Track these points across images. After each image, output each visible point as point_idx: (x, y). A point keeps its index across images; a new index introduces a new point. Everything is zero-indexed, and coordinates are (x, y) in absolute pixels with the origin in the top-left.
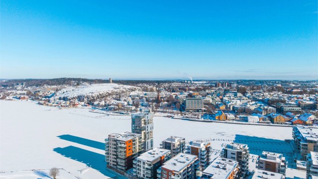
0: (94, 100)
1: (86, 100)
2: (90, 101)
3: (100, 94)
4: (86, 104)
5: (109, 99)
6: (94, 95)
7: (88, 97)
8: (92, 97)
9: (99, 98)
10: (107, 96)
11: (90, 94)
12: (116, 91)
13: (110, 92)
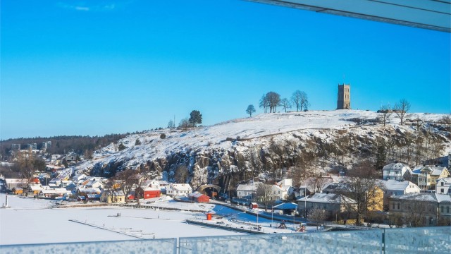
0: (242, 177)
1: (201, 173)
2: (221, 181)
3: (274, 148)
4: (197, 194)
5: (319, 170)
6: (241, 150)
7: (212, 161)
8: (237, 159)
9: (266, 166)
10: (310, 157)
11: (227, 146)
12: (360, 132)
13: (327, 138)
